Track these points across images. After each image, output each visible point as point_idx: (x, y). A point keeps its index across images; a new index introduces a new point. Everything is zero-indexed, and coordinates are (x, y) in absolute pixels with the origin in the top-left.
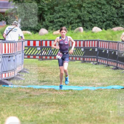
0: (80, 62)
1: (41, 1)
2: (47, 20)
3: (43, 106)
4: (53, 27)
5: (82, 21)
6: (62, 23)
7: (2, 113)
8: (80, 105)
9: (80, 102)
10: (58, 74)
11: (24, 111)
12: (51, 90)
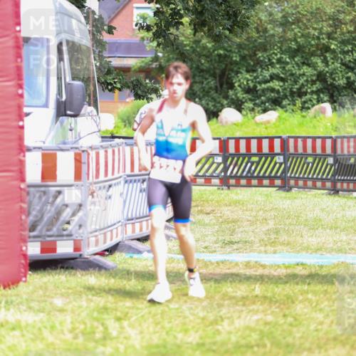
0: (326, 191)
1: (223, 37)
2: (240, 86)
3: (229, 306)
4: (255, 104)
5: (330, 87)
6: (278, 92)
7: (125, 323)
8: (326, 303)
9: (325, 295)
10: (268, 224)
11: (181, 318)
12: (252, 264)
